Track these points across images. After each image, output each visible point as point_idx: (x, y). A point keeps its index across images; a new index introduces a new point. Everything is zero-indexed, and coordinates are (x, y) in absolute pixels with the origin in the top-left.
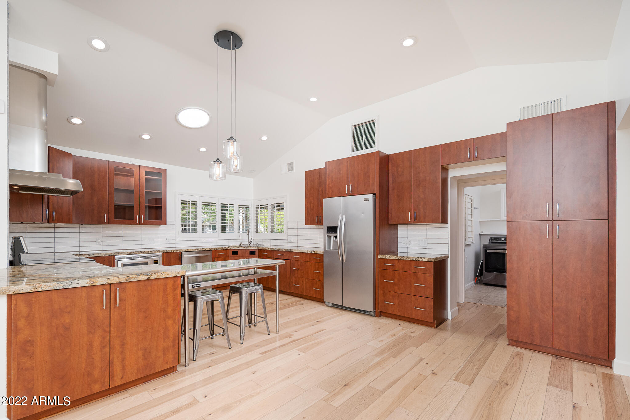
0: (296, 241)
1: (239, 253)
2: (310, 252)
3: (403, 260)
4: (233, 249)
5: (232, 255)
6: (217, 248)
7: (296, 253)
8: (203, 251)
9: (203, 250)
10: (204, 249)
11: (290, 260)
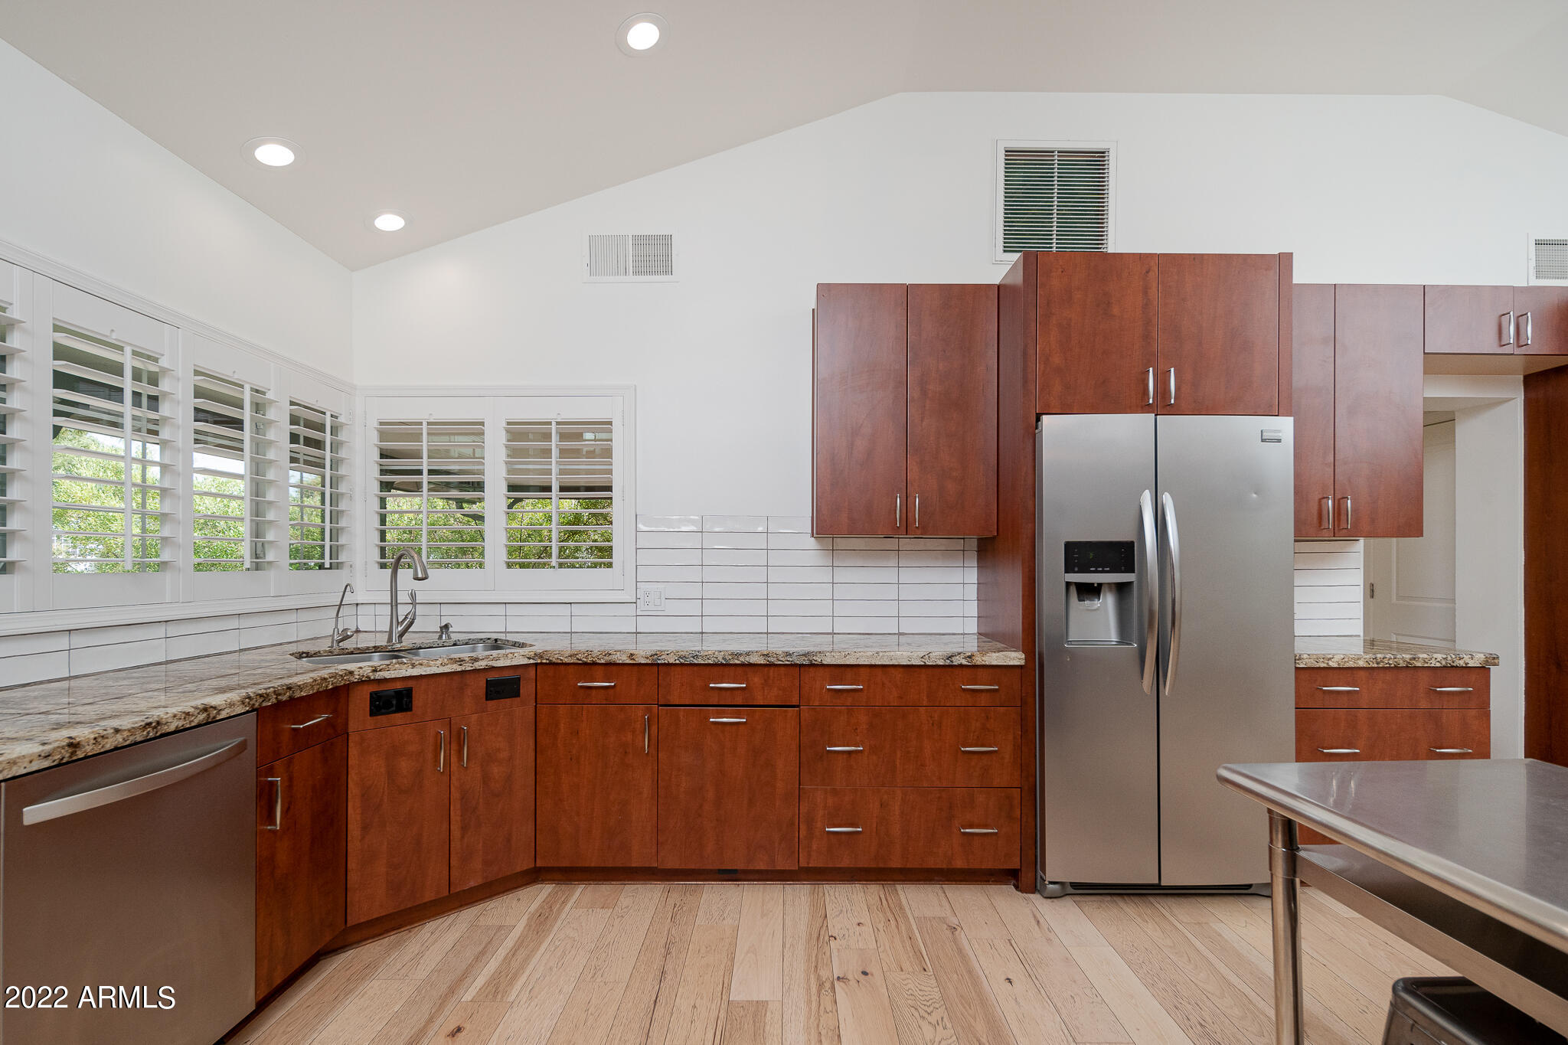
0: (694, 608)
1: (418, 700)
2: (941, 663)
3: (1395, 666)
4: (385, 680)
5: (371, 722)
6: (289, 688)
7: (841, 671)
8: (199, 725)
9: (202, 717)
10: (205, 709)
11: (798, 706)
